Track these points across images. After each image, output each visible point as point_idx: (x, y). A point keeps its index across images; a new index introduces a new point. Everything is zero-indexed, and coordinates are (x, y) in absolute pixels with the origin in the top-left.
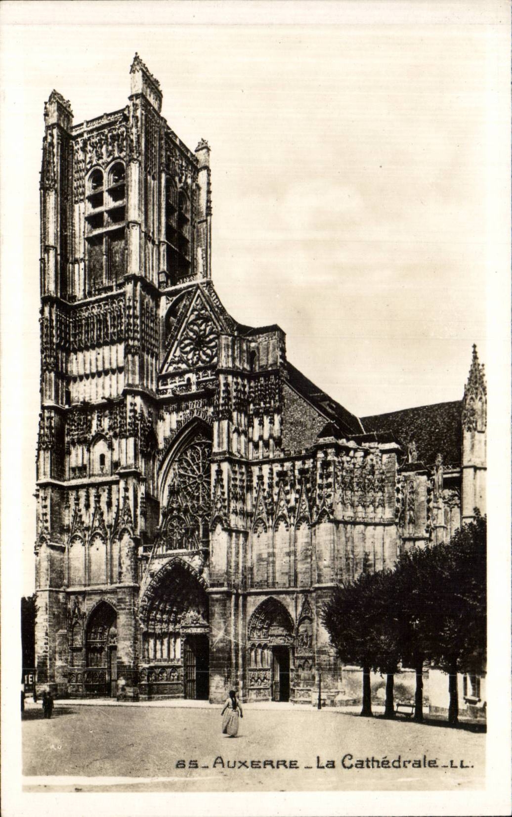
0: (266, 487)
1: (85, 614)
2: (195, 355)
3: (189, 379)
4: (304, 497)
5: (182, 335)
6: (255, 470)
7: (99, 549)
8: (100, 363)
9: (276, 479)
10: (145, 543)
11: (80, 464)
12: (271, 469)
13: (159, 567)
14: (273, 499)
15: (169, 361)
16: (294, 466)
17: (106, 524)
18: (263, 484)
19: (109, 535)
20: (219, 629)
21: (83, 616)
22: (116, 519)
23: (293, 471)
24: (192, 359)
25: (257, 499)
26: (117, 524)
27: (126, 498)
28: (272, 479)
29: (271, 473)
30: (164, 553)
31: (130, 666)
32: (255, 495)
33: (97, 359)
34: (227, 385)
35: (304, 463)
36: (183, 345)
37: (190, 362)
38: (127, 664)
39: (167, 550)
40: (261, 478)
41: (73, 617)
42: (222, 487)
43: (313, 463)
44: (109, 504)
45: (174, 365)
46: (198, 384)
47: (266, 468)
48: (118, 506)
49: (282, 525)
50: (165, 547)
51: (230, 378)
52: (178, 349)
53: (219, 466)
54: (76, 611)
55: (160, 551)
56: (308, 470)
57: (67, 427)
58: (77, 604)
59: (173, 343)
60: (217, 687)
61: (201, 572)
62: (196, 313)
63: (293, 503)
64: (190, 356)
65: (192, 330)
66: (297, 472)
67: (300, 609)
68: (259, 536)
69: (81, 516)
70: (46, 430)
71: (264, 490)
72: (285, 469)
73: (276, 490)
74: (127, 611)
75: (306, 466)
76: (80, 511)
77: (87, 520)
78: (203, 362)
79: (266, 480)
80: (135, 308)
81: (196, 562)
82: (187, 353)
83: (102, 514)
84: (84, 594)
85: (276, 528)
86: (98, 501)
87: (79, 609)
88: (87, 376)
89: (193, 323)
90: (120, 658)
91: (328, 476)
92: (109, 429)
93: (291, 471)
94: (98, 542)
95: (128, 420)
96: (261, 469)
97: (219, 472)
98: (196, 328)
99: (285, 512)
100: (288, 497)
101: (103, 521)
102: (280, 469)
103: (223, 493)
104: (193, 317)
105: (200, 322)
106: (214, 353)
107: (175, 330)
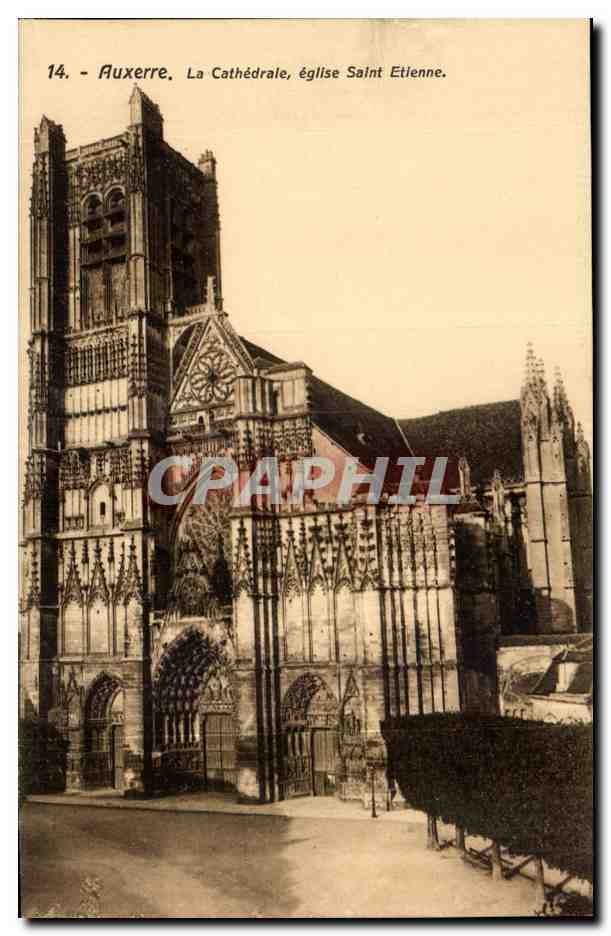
0: (297, 543)
1: (82, 688)
2: (207, 391)
3: (201, 419)
4: (343, 557)
5: (192, 370)
6: (284, 524)
7: (100, 613)
8: (100, 402)
9: (309, 535)
10: (156, 609)
11: (76, 513)
12: (303, 524)
13: (173, 637)
14: (306, 559)
15: (177, 397)
16: (329, 521)
17: (107, 583)
18: (293, 540)
19: (111, 595)
20: (248, 712)
21: (79, 691)
22: (120, 578)
23: (329, 526)
24: (205, 396)
25: (287, 557)
26: (120, 583)
27: (133, 557)
28: (304, 535)
29: (303, 529)
30: (179, 621)
31: (139, 756)
32: (285, 552)
33: (96, 398)
34: (248, 432)
35: (341, 518)
36: (193, 381)
37: (203, 399)
38: (136, 753)
39: (182, 617)
40: (291, 533)
41: (68, 691)
42: (246, 547)
43: (352, 518)
44: (111, 559)
45: (185, 403)
46: (213, 425)
47: (296, 523)
48: (122, 563)
49: (318, 588)
50: (179, 615)
51: (251, 423)
52: (189, 384)
53: (242, 523)
54: (72, 684)
55: (174, 618)
56: (346, 525)
57: (61, 471)
58: (72, 676)
59: (183, 378)
60: (247, 784)
61: (224, 643)
62: (208, 345)
63: (329, 563)
64: (203, 393)
65: (204, 364)
66: (333, 528)
67: (343, 688)
68: (290, 601)
69: (77, 573)
70: (36, 477)
71: (295, 547)
72: (318, 524)
73: (310, 547)
74: (135, 690)
75: (344, 522)
76: (76, 566)
77: (85, 578)
78: (218, 399)
79: (297, 536)
80: (141, 345)
81: (217, 633)
82: (200, 389)
83: (103, 571)
84: (81, 665)
85: (310, 591)
86: (98, 556)
87: (75, 682)
88: (84, 414)
89: (204, 356)
90: (128, 746)
91: (370, 537)
92: (110, 475)
93: (326, 526)
94: (98, 604)
95: (134, 469)
96: (290, 523)
97: (242, 531)
98: (208, 361)
99: (321, 573)
100: (324, 556)
101: (105, 579)
102: (312, 524)
103: (247, 555)
104: (204, 350)
105: (212, 355)
106: (230, 389)
107: (184, 364)
